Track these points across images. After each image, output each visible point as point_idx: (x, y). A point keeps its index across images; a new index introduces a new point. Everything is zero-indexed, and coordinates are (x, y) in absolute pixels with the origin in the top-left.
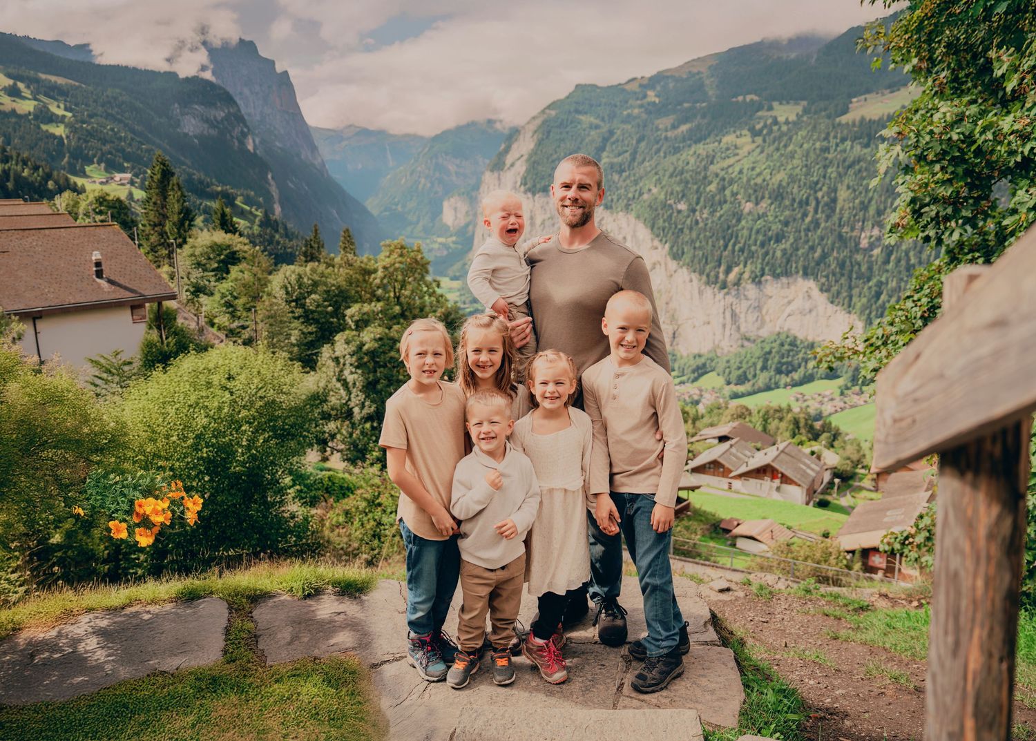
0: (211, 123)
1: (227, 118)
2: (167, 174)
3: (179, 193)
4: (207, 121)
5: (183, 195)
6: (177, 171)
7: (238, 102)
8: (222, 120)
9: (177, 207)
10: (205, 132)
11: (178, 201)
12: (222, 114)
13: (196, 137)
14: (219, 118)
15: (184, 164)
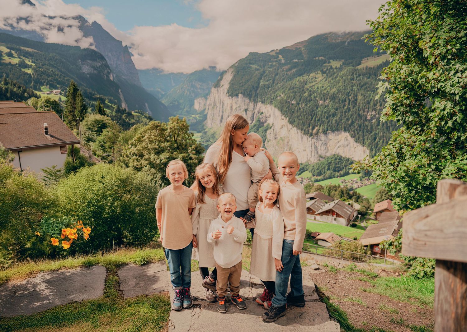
0: (95, 68)
1: (101, 66)
2: (76, 90)
3: (81, 98)
4: (93, 67)
5: (82, 99)
6: (80, 88)
7: (106, 59)
8: (99, 67)
9: (80, 104)
10: (92, 72)
11: (81, 101)
12: (100, 64)
13: (88, 74)
14: (98, 66)
15: (84, 86)
